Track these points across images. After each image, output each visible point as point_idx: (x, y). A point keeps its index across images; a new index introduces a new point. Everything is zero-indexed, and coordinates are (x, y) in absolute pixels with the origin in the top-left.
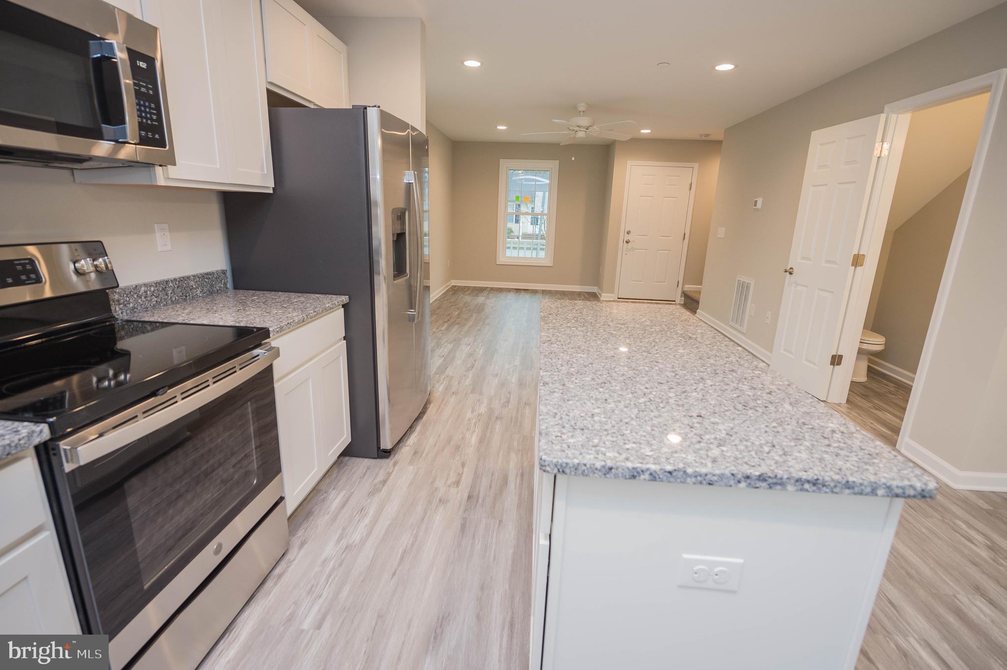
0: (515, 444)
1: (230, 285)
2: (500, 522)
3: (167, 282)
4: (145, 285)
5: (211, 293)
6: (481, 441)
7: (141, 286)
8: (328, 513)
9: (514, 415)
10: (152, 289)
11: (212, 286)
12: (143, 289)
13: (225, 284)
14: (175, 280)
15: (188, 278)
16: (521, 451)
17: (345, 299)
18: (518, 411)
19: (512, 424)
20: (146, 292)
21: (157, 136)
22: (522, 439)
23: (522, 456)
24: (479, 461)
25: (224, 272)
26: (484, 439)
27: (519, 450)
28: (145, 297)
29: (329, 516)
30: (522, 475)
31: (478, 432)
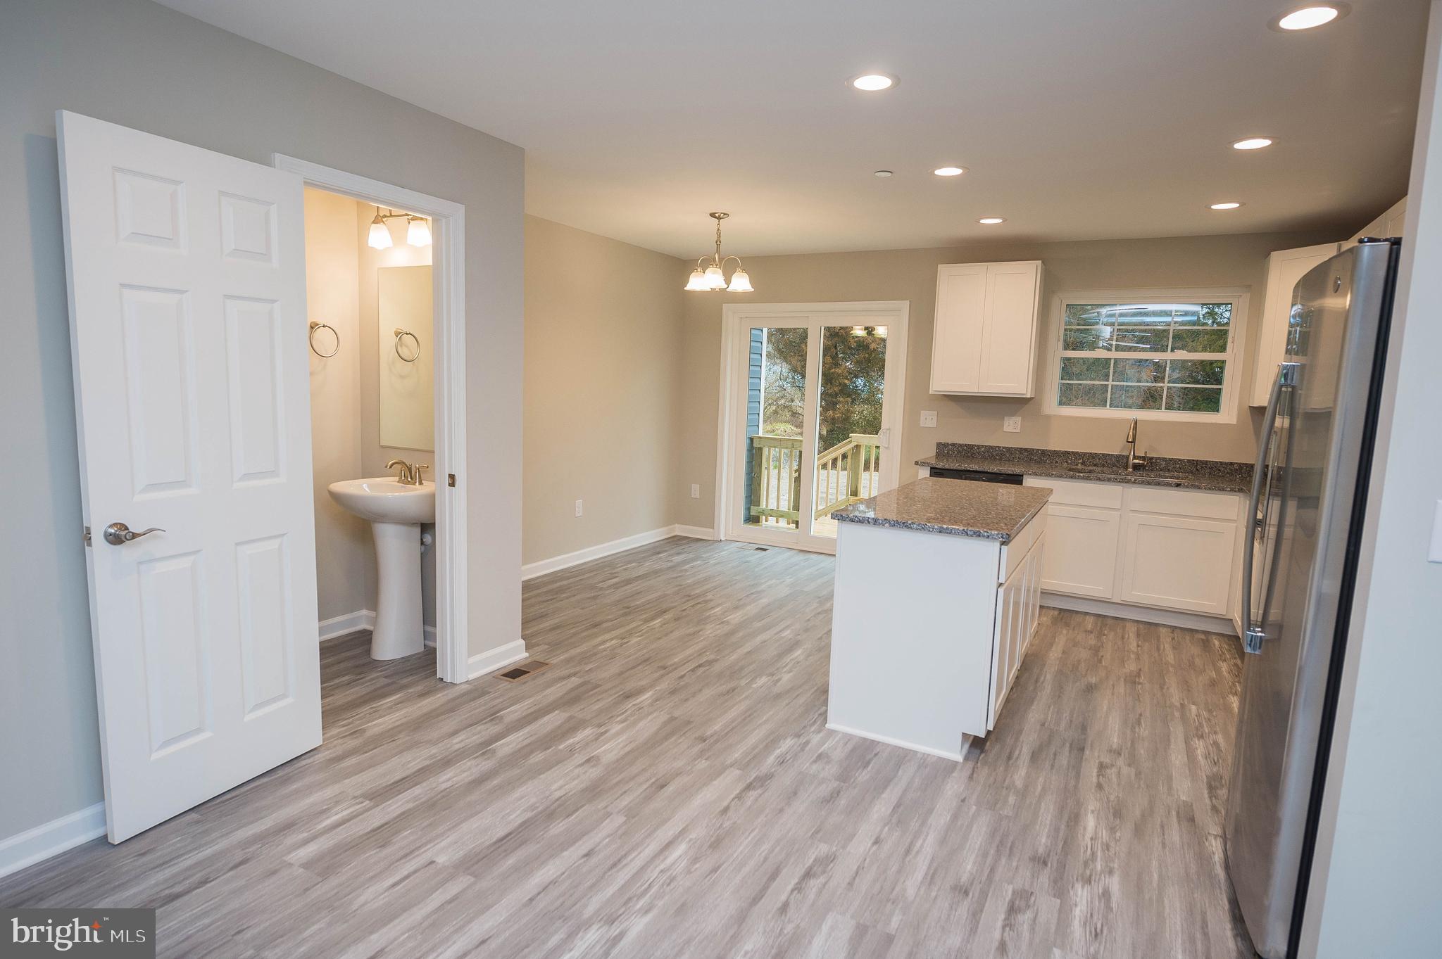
0: (1012, 799)
2: (1043, 725)
6: (1075, 820)
9: (1003, 861)
16: (1003, 787)
18: (992, 870)
19: (1011, 838)
22: (998, 806)
23: (1005, 780)
24: (1076, 787)
26: (1070, 818)
27: (1007, 789)
30: (1009, 758)
31: (1084, 836)
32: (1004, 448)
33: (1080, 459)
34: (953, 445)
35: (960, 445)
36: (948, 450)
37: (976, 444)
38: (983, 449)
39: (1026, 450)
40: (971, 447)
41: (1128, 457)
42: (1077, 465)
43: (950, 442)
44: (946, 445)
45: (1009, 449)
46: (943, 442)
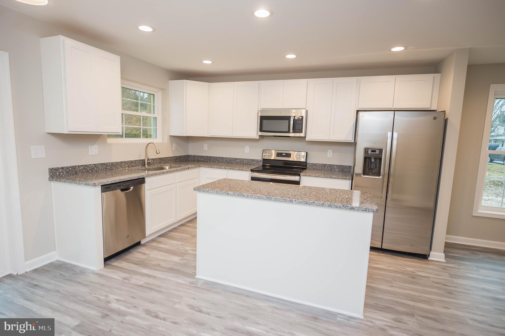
1: (352, 171)
3: (326, 165)
4: (319, 164)
5: (342, 171)
7: (317, 164)
10: (321, 165)
11: (343, 169)
12: (318, 165)
14: (329, 165)
15: (334, 165)
20: (319, 166)
21: (301, 130)
32: (93, 165)
33: (127, 165)
34: (62, 168)
35: (67, 168)
36: (60, 172)
37: (77, 165)
38: (81, 168)
39: (104, 164)
40: (74, 167)
41: (145, 160)
42: (126, 168)
43: (60, 166)
44: (57, 169)
45: (95, 165)
46: (55, 167)
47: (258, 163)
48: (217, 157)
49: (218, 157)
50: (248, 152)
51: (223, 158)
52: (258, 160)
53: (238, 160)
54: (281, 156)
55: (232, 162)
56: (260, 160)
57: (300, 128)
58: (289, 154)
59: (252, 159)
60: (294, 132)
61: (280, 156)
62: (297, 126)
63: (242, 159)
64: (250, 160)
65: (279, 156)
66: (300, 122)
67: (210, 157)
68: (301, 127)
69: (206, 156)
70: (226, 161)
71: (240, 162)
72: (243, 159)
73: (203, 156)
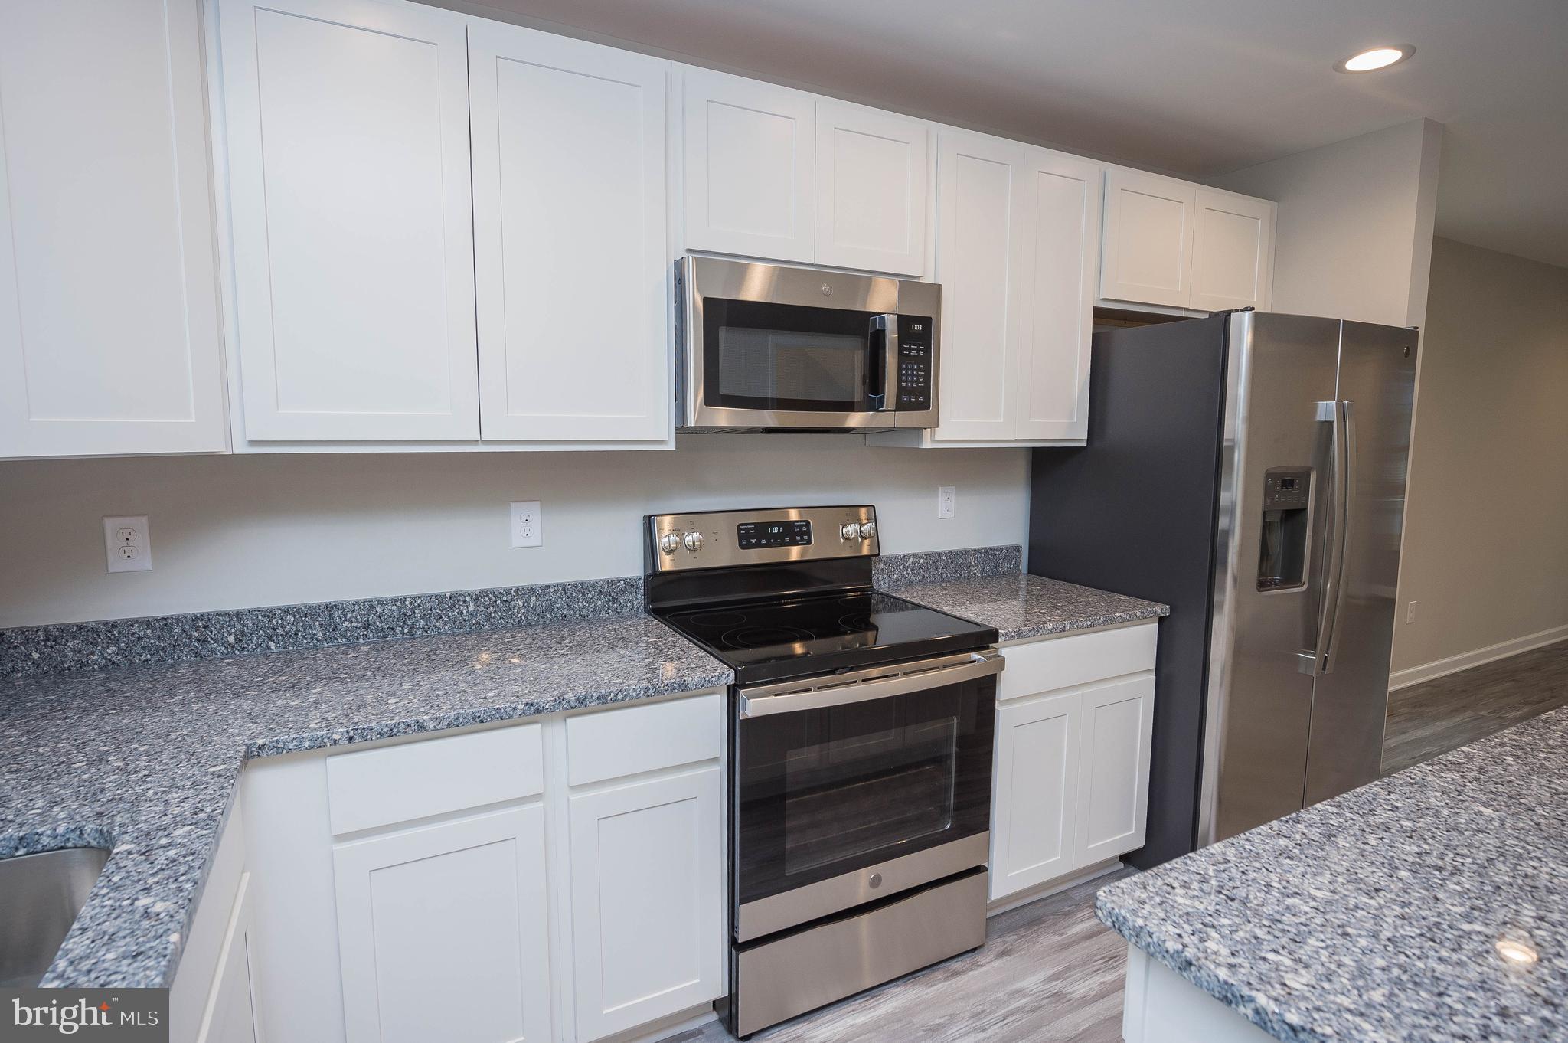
1: (1024, 567)
3: (940, 554)
4: (914, 556)
5: (995, 574)
7: (909, 556)
8: (1061, 935)
10: (922, 561)
11: (997, 565)
12: (911, 560)
13: (1017, 565)
14: (950, 553)
15: (967, 552)
17: (1163, 610)
20: (913, 564)
21: (921, 399)
25: (1018, 549)
28: (912, 570)
29: (1060, 938)
47: (614, 600)
48: (270, 614)
49: (288, 611)
50: (535, 539)
51: (337, 606)
52: (612, 583)
53: (471, 608)
54: (764, 542)
55: (422, 623)
56: (629, 584)
57: (918, 382)
58: (801, 527)
59: (575, 585)
60: (901, 406)
61: (758, 545)
62: (918, 370)
63: (497, 595)
64: (555, 592)
65: (753, 541)
66: (918, 350)
67: (196, 618)
68: (921, 379)
69: (148, 623)
70: (367, 627)
71: (489, 618)
72: (508, 591)
73: (114, 625)
